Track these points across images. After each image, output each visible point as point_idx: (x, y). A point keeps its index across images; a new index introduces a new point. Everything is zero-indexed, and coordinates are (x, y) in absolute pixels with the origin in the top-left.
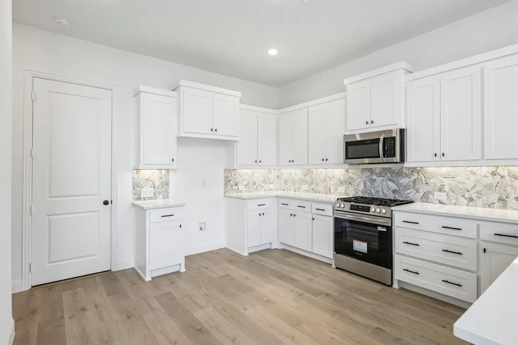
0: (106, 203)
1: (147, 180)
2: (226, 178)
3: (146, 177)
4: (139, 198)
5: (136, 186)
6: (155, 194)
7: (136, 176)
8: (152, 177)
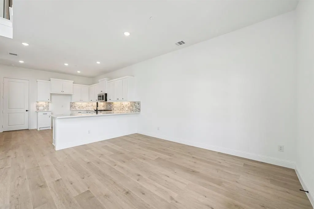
0: (27, 111)
1: (41, 105)
2: (71, 105)
3: (41, 104)
4: (38, 110)
5: (37, 106)
6: (44, 109)
7: (37, 104)
8: (42, 104)
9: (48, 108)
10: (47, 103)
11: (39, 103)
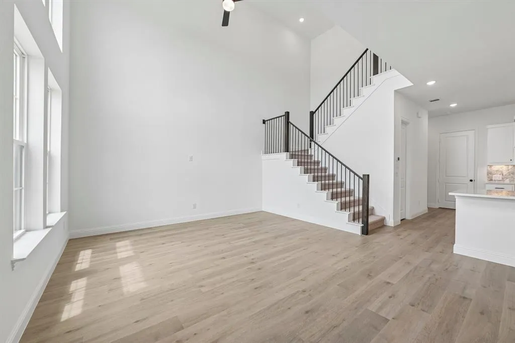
0: (471, 181)
1: (497, 171)
3: (496, 169)
4: (492, 180)
5: (489, 173)
6: (503, 178)
7: (489, 169)
8: (501, 170)
9: (512, 177)
10: (510, 167)
11: (493, 167)
